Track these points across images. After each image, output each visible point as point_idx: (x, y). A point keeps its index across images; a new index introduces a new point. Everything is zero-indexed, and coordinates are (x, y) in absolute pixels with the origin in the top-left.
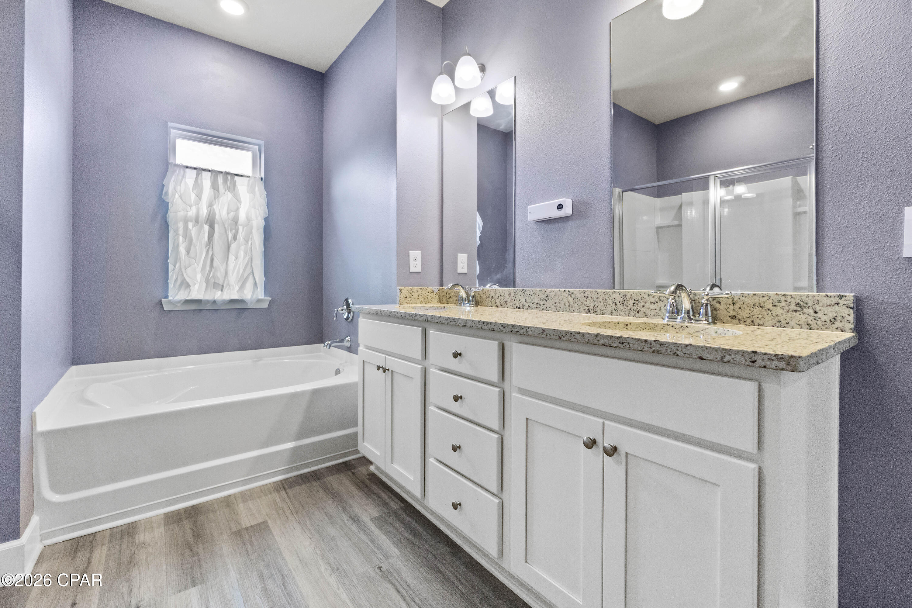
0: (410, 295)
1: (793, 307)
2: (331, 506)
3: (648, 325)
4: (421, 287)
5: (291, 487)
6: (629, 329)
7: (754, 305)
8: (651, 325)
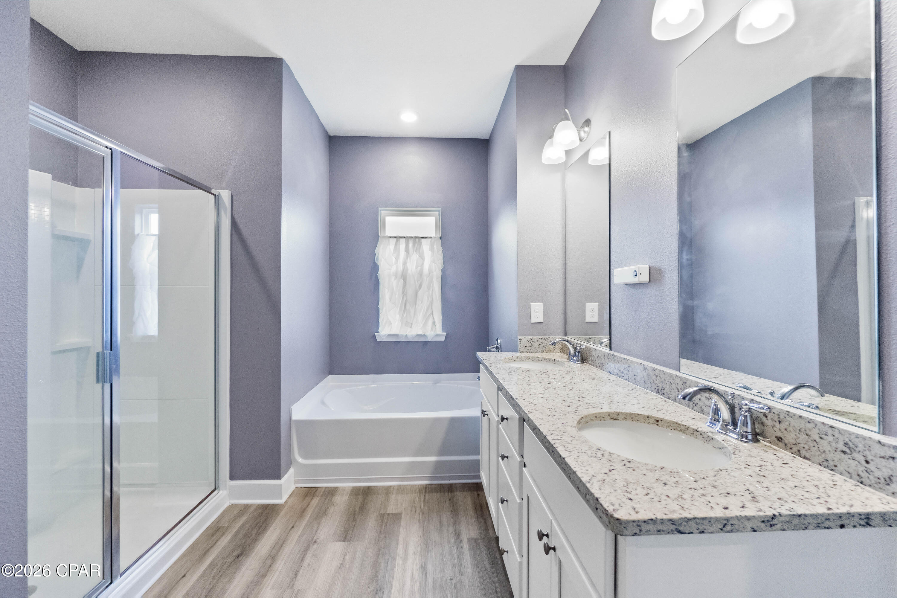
0: (530, 344)
1: (841, 446)
2: (447, 518)
3: (679, 426)
4: (542, 337)
5: (429, 492)
6: (660, 425)
7: (800, 430)
8: (682, 427)
